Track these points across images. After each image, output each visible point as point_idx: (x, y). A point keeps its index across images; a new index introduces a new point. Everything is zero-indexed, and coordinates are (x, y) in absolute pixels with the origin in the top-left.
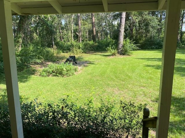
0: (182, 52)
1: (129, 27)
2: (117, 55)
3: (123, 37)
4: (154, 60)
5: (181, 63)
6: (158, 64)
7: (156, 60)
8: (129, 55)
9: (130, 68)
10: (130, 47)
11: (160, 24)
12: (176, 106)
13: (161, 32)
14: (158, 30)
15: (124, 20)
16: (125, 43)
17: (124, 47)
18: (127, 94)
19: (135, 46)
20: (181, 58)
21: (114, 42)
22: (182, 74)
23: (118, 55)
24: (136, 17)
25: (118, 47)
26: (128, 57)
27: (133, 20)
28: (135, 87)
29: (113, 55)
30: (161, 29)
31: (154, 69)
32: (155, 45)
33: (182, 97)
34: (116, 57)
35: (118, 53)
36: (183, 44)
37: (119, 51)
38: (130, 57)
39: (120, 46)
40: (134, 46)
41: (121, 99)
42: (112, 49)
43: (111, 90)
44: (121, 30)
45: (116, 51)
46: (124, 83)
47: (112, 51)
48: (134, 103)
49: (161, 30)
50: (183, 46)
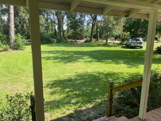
0: (65, 45)
1: (20, 23)
2: (9, 50)
3: (14, 33)
4: (44, 52)
5: (64, 54)
6: (48, 56)
7: (46, 53)
8: (22, 50)
9: (23, 62)
10: (22, 42)
11: (47, 23)
12: (61, 87)
13: (49, 30)
14: (46, 27)
15: (12, 16)
16: (16, 38)
17: (16, 42)
18: (20, 87)
19: (27, 41)
20: (64, 50)
21: (5, 37)
22: (65, 62)
23: (11, 50)
24: (25, 15)
25: (10, 42)
26: (22, 51)
27: (22, 17)
28: (28, 78)
29: (5, 50)
30: (48, 26)
31: (45, 60)
32: (45, 40)
33: (65, 79)
34: (9, 52)
35: (11, 48)
36: (65, 40)
37: (12, 46)
38: (23, 51)
39: (12, 41)
40: (25, 41)
41: (8, 93)
42: (3, 44)
43: (4, 87)
44: (10, 25)
45: (8, 46)
46: (17, 76)
47: (3, 46)
48: (20, 94)
49: (48, 28)
50: (65, 41)
